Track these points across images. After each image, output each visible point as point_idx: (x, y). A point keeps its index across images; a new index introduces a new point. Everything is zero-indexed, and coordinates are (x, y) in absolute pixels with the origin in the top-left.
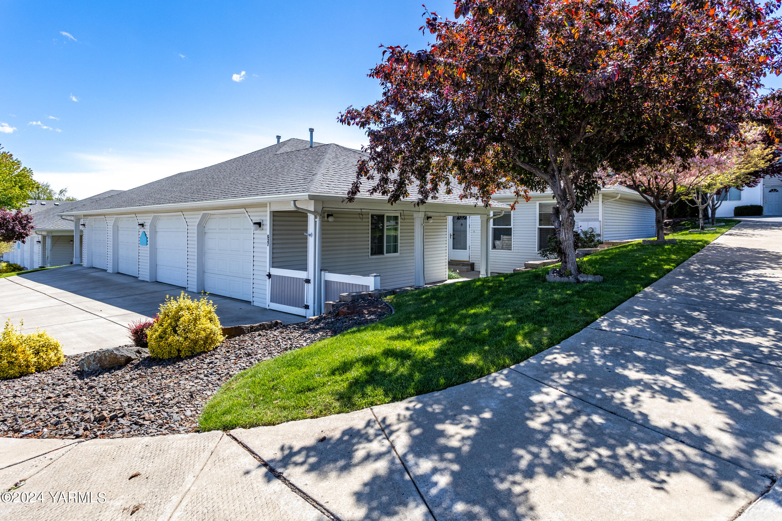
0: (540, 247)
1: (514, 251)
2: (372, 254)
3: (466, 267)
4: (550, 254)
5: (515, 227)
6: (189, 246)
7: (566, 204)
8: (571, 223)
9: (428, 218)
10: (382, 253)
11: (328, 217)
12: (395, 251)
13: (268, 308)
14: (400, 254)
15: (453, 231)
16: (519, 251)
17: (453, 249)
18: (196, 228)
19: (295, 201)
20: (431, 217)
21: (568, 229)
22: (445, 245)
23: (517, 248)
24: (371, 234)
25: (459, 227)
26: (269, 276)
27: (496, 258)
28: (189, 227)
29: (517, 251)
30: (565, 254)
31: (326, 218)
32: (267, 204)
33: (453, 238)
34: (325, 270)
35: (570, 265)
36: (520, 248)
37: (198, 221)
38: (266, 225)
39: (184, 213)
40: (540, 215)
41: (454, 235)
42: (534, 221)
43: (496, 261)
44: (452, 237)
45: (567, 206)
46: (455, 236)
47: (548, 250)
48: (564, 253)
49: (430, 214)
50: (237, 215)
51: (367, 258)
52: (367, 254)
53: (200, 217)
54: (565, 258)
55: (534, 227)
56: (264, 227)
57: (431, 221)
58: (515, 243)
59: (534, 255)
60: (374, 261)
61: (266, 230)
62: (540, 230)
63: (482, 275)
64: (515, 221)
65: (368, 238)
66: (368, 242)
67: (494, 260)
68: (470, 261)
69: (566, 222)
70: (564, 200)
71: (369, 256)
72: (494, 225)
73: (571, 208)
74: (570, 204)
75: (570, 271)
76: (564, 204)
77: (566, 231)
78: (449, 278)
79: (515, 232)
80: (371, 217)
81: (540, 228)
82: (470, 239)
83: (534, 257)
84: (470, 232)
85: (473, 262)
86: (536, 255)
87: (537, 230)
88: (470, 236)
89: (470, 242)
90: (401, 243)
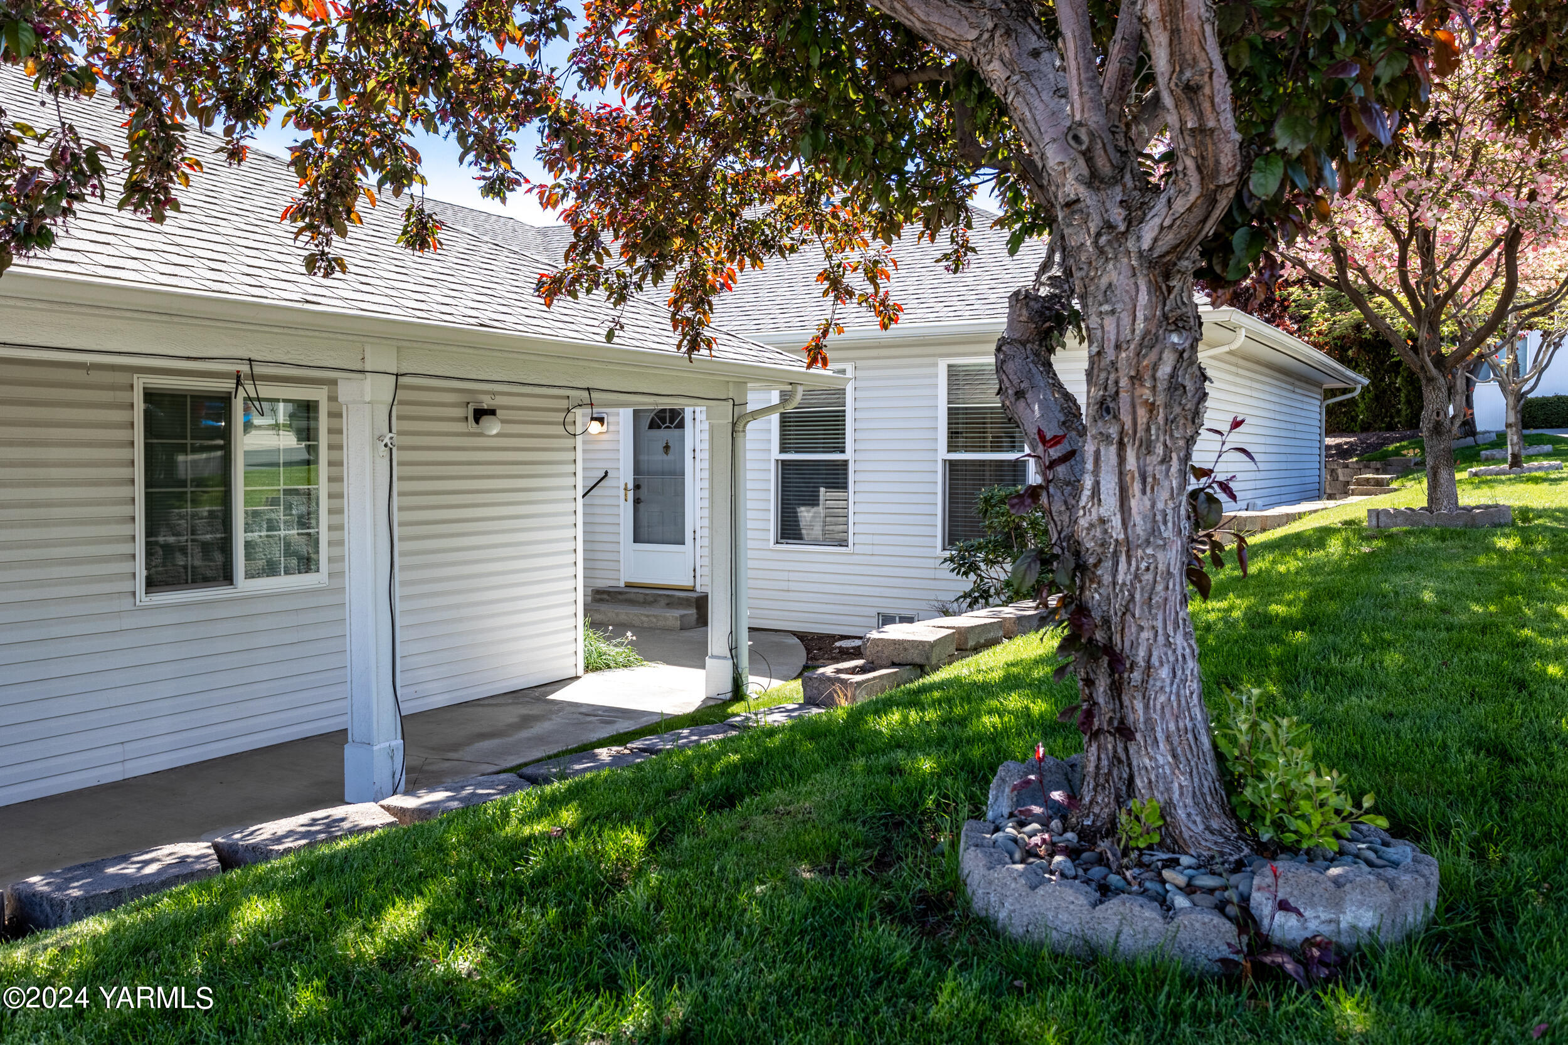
0: (951, 539)
1: (859, 549)
2: (152, 584)
3: (677, 613)
4: (987, 561)
5: (859, 456)
7: (1135, 214)
8: (1175, 387)
9: (480, 414)
10: (227, 577)
12: (305, 565)
14: (330, 575)
15: (637, 471)
16: (877, 550)
17: (635, 541)
20: (492, 412)
21: (1147, 447)
22: (570, 533)
23: (868, 539)
24: (148, 484)
25: (657, 458)
27: (793, 576)
29: (868, 549)
30: (1117, 662)
33: (637, 501)
35: (1163, 757)
36: (877, 539)
40: (953, 414)
41: (637, 487)
42: (929, 435)
43: (793, 586)
44: (631, 495)
45: (1148, 232)
46: (644, 493)
47: (979, 548)
48: (1109, 649)
49: (487, 402)
51: (126, 603)
52: (127, 586)
54: (1116, 689)
55: (929, 455)
57: (493, 427)
58: (858, 518)
59: (930, 563)
60: (168, 618)
62: (953, 467)
63: (713, 657)
64: (859, 436)
65: (126, 504)
66: (130, 526)
67: (784, 586)
68: (698, 588)
69: (1136, 379)
70: (1116, 180)
71: (134, 593)
72: (783, 449)
73: (1178, 249)
74: (1180, 205)
75: (1167, 811)
76: (1117, 215)
77: (1131, 463)
78: (588, 669)
79: (859, 477)
80: (145, 401)
81: (950, 462)
82: (698, 504)
83: (931, 574)
84: (698, 477)
85: (707, 591)
86: (938, 563)
87: (940, 468)
88: (698, 494)
89: (698, 515)
90: (331, 528)
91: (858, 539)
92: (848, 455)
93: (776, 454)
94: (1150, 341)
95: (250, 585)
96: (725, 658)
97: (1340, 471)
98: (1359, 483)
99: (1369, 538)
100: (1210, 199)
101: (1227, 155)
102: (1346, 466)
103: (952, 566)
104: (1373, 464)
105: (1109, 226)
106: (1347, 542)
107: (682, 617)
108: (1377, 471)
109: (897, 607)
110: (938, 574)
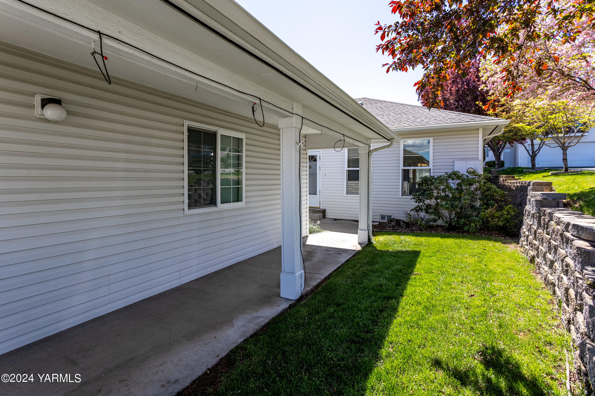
2: (190, 206)
10: (213, 202)
11: (43, 107)
12: (238, 199)
14: (246, 203)
23: (376, 193)
27: (352, 204)
31: (38, 110)
36: (379, 193)
42: (398, 162)
43: (352, 207)
51: (181, 213)
52: (181, 206)
55: (397, 168)
59: (397, 200)
60: (195, 219)
62: (404, 171)
63: (360, 230)
65: (181, 173)
66: (182, 182)
67: (349, 207)
68: (321, 208)
71: (184, 209)
72: (348, 167)
78: (310, 233)
80: (188, 132)
81: (404, 169)
82: (321, 183)
83: (398, 203)
84: (321, 175)
85: (324, 208)
86: (400, 200)
87: (401, 171)
88: (321, 180)
89: (321, 186)
90: (246, 186)
93: (346, 168)
95: (220, 206)
96: (365, 230)
103: (415, 200)
107: (319, 216)
109: (386, 213)
110: (400, 203)
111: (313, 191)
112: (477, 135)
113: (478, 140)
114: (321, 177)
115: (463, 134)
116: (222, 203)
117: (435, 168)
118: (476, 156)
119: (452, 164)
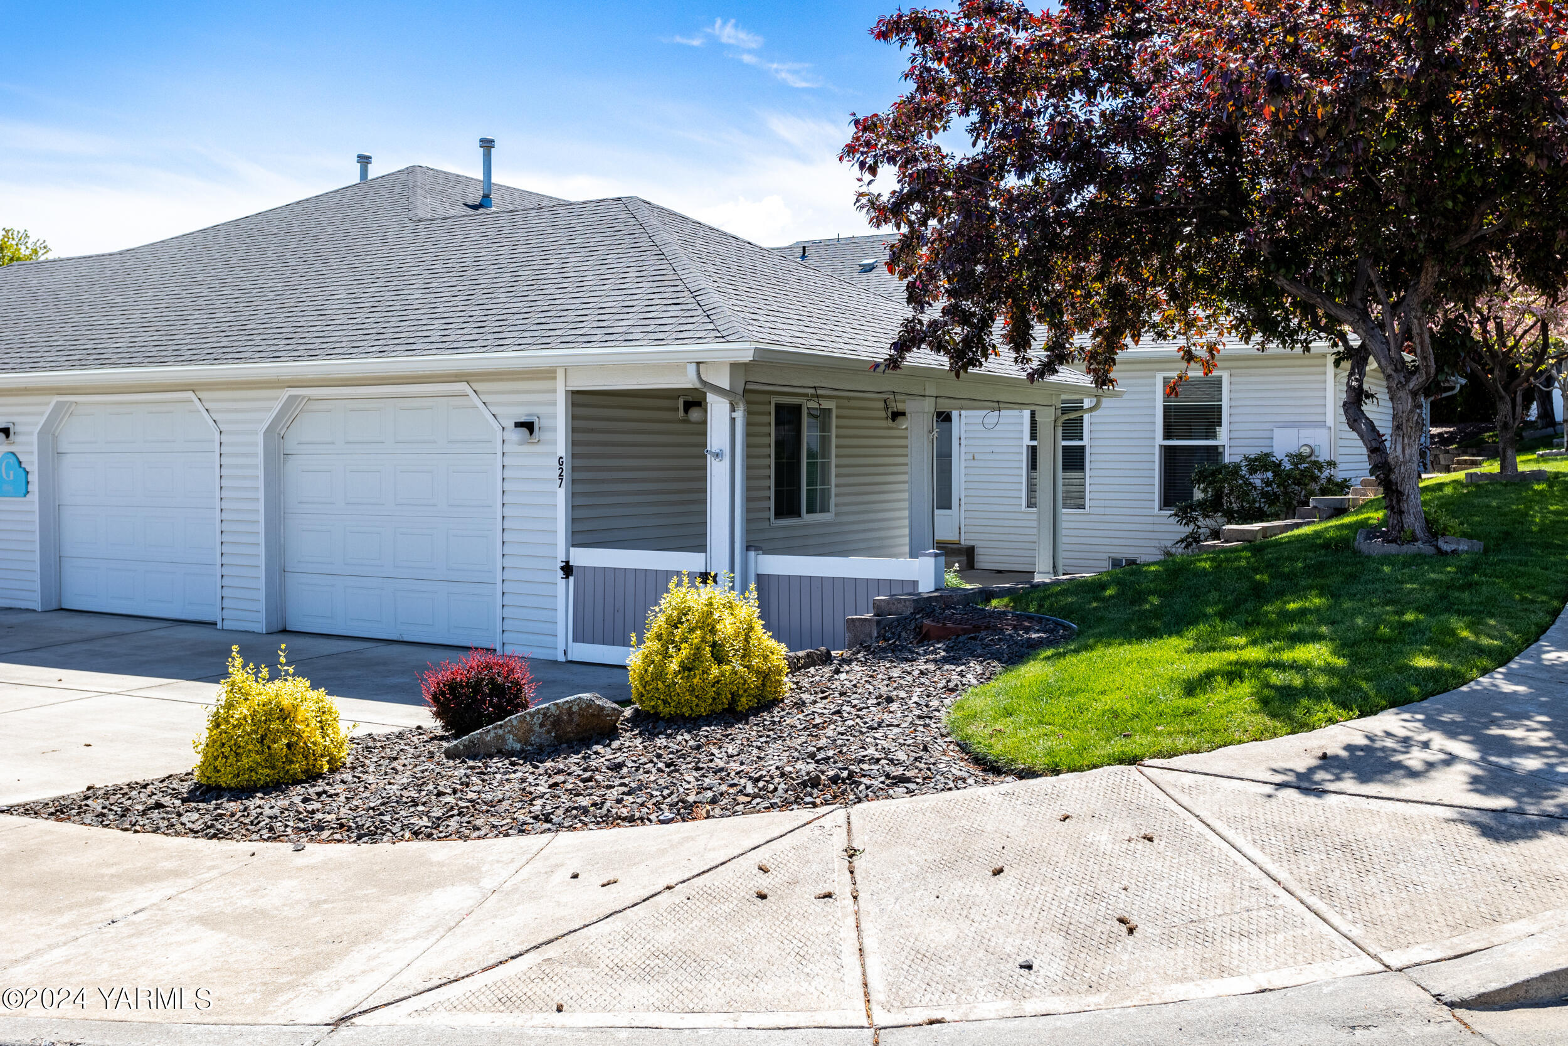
0: (1166, 502)
1: (1093, 510)
2: (777, 515)
5: (1095, 442)
6: (225, 494)
7: (1408, 381)
9: (895, 415)
10: (798, 512)
11: (686, 411)
12: (825, 509)
13: (562, 658)
14: (836, 514)
16: (1108, 511)
18: (260, 439)
19: (698, 363)
20: (903, 414)
23: (1101, 503)
24: (776, 457)
26: (568, 570)
28: (224, 438)
29: (1101, 511)
31: (681, 413)
32: (555, 372)
34: (757, 549)
35: (1412, 518)
36: (1109, 503)
37: (269, 418)
38: (554, 429)
39: (201, 395)
40: (1167, 410)
42: (1150, 427)
45: (1411, 385)
49: (898, 408)
50: (416, 403)
51: (766, 525)
52: (765, 515)
53: (277, 406)
55: (1150, 443)
56: (545, 436)
57: (904, 423)
58: (1093, 488)
59: (1150, 520)
60: (781, 534)
61: (555, 443)
64: (1094, 428)
65: (768, 468)
66: (769, 481)
67: (1033, 538)
68: (963, 542)
69: (1408, 421)
70: (1402, 370)
71: (770, 519)
72: (1033, 438)
73: (1419, 390)
74: (1420, 380)
75: (1413, 532)
76: (1403, 380)
77: (1406, 441)
79: (1094, 458)
80: (776, 411)
81: (1165, 446)
82: (963, 479)
83: (1150, 528)
84: (963, 457)
85: (971, 543)
86: (1156, 520)
87: (1157, 451)
88: (963, 471)
89: (963, 486)
90: (836, 486)
91: (1093, 503)
92: (1086, 442)
94: (1411, 411)
95: (807, 518)
97: (1441, 456)
98: (1459, 462)
99: (1467, 486)
100: (1428, 379)
101: (1433, 371)
102: (1447, 452)
103: (1178, 520)
104: (1469, 450)
105: (1400, 382)
106: (1454, 488)
107: (959, 561)
108: (1473, 455)
109: (1125, 553)
110: (1156, 528)
111: (943, 499)
112: (1321, 369)
113: (1325, 381)
114: (963, 464)
115: (1294, 366)
116: (808, 512)
117: (1233, 443)
118: (1319, 418)
119: (1267, 434)
